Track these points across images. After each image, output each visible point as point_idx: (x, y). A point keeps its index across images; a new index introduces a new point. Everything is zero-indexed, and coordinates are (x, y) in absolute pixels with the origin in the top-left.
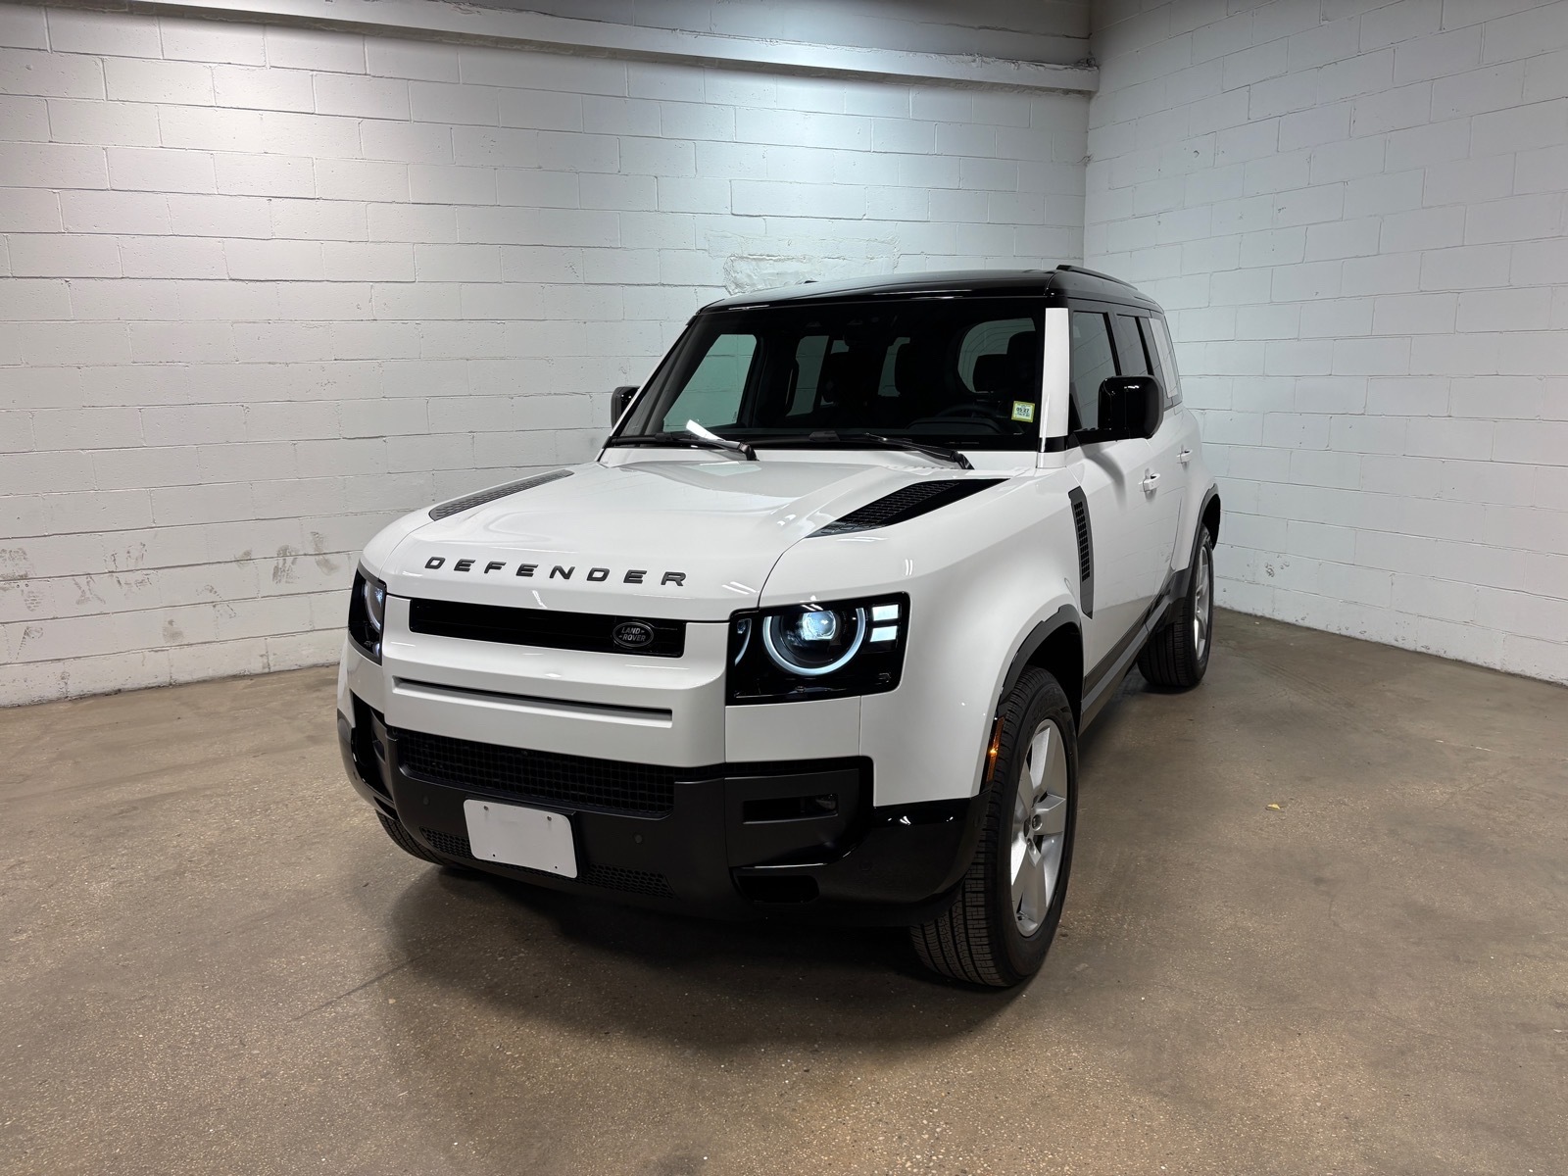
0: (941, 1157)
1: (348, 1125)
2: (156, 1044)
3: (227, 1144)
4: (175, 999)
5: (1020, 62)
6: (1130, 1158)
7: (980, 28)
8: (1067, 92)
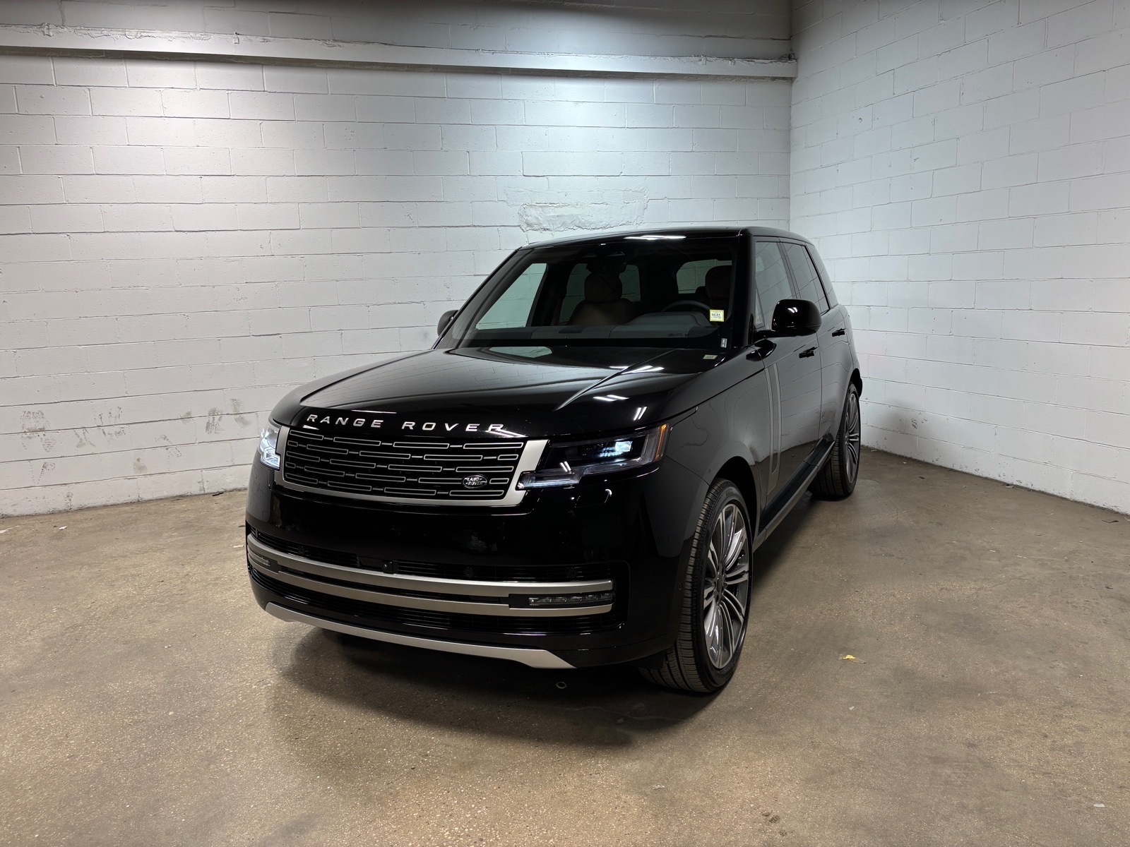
0: (471, 829)
1: (105, 790)
2: (16, 733)
3: (27, 798)
4: (40, 706)
5: (735, 59)
6: (598, 836)
7: (706, 37)
8: (774, 79)
